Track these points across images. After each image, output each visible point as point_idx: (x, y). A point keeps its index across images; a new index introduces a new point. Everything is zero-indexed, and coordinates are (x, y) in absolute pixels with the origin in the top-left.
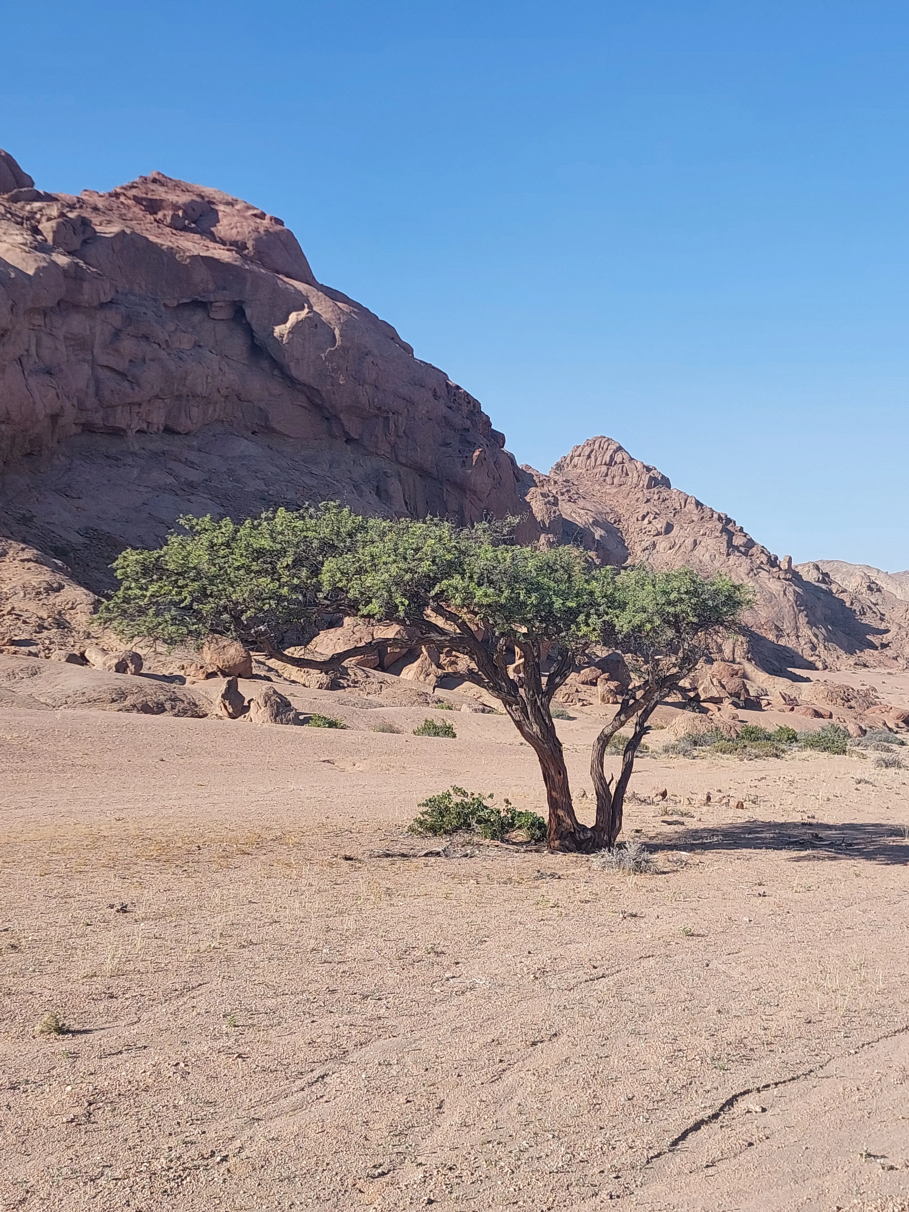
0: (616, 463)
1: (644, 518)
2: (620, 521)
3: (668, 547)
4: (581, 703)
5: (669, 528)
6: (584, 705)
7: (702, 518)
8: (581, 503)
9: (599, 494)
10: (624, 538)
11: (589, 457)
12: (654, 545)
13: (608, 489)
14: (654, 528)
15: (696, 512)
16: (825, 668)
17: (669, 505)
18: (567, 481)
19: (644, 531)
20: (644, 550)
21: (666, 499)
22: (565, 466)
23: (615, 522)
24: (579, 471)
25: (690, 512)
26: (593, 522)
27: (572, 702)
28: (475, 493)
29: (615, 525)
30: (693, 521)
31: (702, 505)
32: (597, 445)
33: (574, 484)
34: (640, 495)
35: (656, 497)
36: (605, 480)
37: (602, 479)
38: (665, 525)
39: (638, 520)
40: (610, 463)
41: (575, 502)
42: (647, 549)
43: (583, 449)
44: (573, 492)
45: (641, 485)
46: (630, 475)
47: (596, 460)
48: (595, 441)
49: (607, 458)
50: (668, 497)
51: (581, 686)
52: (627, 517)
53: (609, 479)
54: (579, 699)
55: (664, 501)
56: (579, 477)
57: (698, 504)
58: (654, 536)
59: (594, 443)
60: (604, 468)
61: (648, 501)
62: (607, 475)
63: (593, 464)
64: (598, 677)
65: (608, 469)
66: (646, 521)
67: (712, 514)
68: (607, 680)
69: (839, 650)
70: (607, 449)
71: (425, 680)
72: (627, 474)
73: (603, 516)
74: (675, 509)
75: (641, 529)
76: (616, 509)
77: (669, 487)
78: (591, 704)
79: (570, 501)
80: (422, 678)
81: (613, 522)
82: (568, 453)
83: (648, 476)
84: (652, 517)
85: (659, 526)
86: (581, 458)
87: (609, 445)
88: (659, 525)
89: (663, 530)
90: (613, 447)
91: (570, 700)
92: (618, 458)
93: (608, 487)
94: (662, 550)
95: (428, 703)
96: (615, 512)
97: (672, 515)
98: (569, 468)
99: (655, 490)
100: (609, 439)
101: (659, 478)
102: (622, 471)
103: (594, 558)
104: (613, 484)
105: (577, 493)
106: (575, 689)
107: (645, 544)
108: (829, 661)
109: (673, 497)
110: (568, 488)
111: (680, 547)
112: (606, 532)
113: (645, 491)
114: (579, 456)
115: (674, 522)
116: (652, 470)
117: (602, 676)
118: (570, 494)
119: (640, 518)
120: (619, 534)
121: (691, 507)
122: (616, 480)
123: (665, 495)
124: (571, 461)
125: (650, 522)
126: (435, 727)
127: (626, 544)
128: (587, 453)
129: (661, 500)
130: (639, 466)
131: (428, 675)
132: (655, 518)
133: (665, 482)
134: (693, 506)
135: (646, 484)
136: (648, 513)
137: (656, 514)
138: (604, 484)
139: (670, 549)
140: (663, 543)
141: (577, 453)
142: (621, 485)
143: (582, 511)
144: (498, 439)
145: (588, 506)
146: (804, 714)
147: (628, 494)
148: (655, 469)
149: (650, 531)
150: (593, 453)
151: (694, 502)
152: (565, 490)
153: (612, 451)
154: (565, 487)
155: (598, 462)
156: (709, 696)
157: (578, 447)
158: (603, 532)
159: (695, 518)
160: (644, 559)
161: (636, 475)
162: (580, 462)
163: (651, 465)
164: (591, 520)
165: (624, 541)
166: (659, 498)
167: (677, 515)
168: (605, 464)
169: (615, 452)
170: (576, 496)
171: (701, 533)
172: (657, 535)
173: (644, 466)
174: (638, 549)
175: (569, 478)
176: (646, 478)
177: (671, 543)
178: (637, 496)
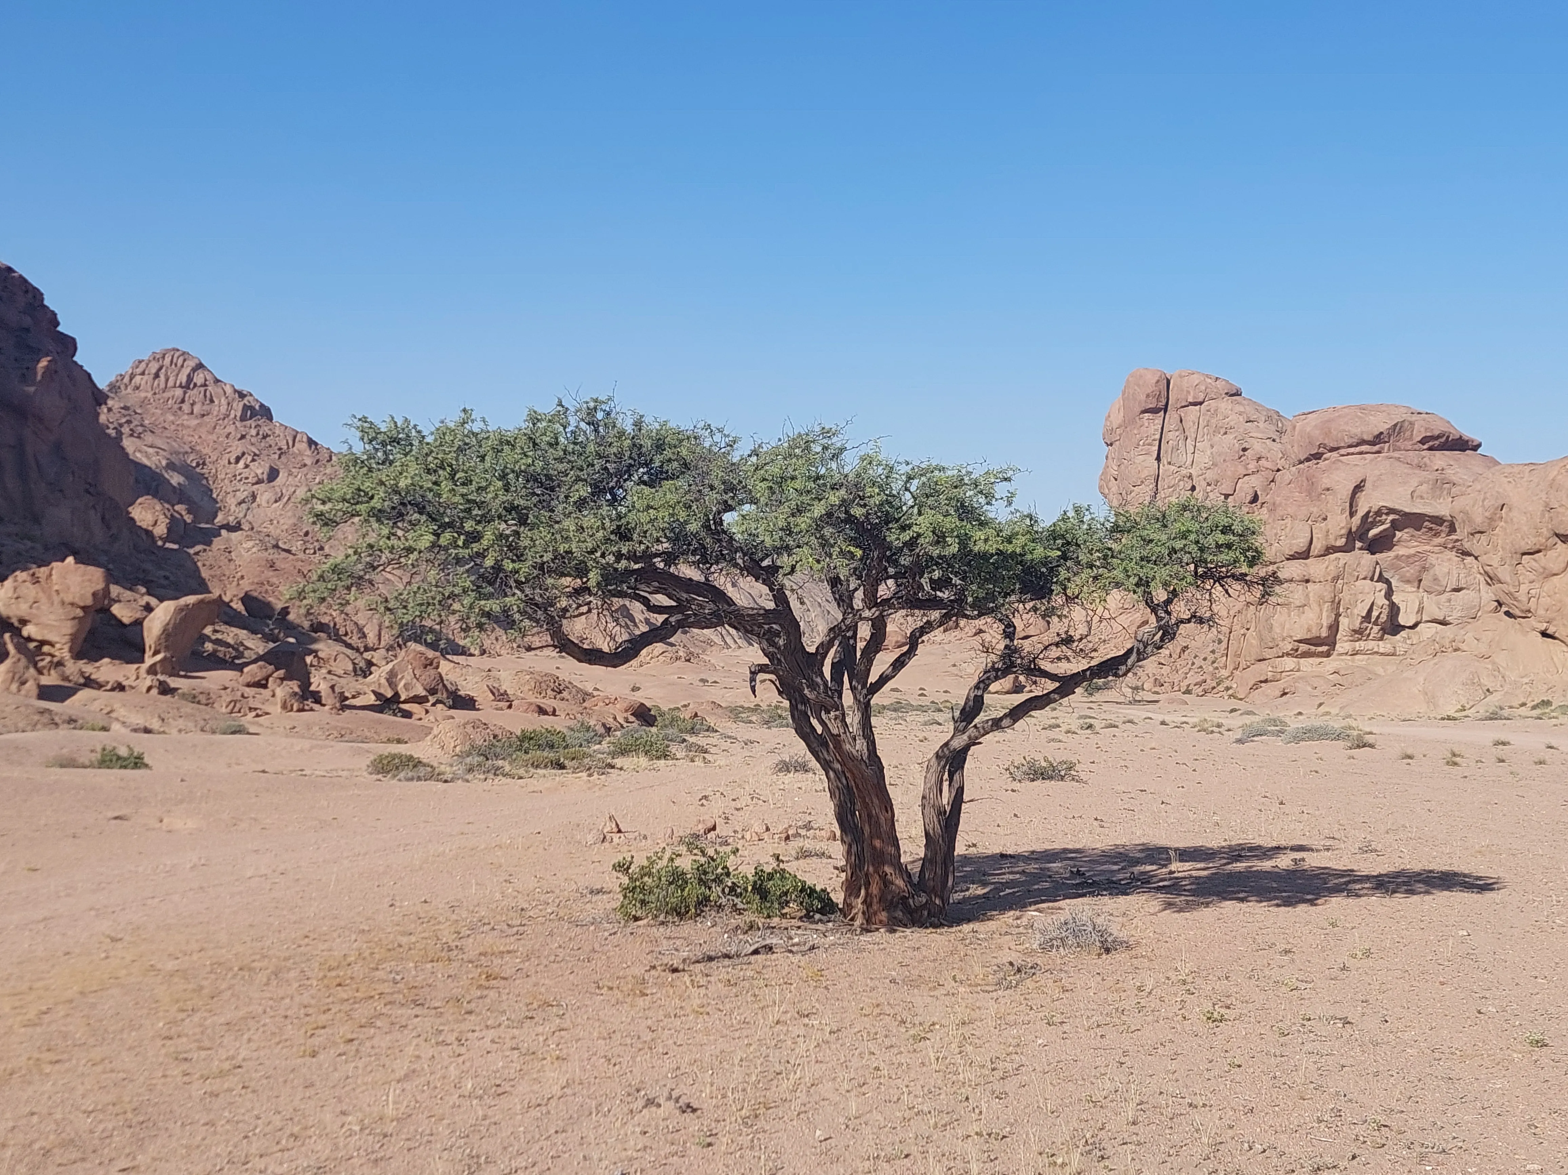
0: (195, 385)
1: (238, 460)
2: (204, 464)
3: (273, 499)
4: (254, 714)
5: (273, 474)
6: (257, 716)
7: (318, 461)
8: (149, 438)
9: (173, 427)
10: (212, 487)
11: (157, 376)
12: (254, 497)
13: (186, 420)
14: (253, 474)
15: (308, 452)
16: (483, 652)
17: (273, 443)
18: (126, 408)
19: (238, 478)
20: (240, 504)
21: (268, 436)
22: (123, 387)
23: (198, 465)
24: (143, 395)
25: (301, 453)
26: (168, 464)
27: (239, 712)
28: (41, 420)
29: (198, 470)
30: (305, 465)
31: (316, 444)
32: (168, 360)
33: (136, 413)
34: (231, 429)
35: (253, 432)
36: (180, 408)
37: (176, 406)
38: (267, 470)
39: (230, 463)
40: (188, 385)
41: (139, 437)
42: (243, 501)
43: (147, 365)
44: (135, 423)
45: (232, 416)
46: (216, 402)
47: (167, 380)
48: (164, 355)
49: (183, 378)
50: (269, 433)
51: (247, 689)
52: (214, 458)
53: (186, 407)
54: (250, 709)
55: (264, 437)
56: (143, 403)
57: (311, 442)
58: (253, 484)
59: (163, 358)
60: (179, 392)
61: (243, 437)
62: (183, 401)
63: (162, 385)
64: (270, 676)
65: (185, 393)
66: (241, 464)
67: (331, 457)
68: (282, 679)
69: (498, 629)
70: (182, 366)
71: (19, 691)
72: (212, 401)
73: (181, 456)
74: (280, 449)
75: (235, 476)
76: (198, 448)
77: (270, 418)
78: (267, 714)
79: (131, 435)
80: (14, 687)
81: (194, 464)
82: (126, 369)
83: (241, 404)
84: (250, 458)
85: (259, 472)
86: (146, 377)
87: (185, 360)
88: (260, 469)
89: (265, 477)
90: (191, 364)
91: (236, 709)
92: (199, 378)
93: (186, 417)
94: (264, 504)
95: (56, 724)
96: (198, 452)
97: (277, 456)
98: (129, 390)
99: (252, 423)
100: (184, 353)
101: (257, 407)
102: (205, 396)
103: (184, 513)
104: (192, 413)
105: (142, 425)
106: (239, 693)
107: (241, 496)
108: (487, 644)
109: (277, 432)
110: (128, 418)
111: (289, 499)
112: (186, 478)
113: (238, 424)
114: (143, 374)
115: (279, 465)
116: (245, 396)
117: (275, 675)
118: (132, 426)
119: (232, 460)
120: (204, 482)
121: (301, 446)
122: (197, 409)
123: (265, 429)
124: (131, 380)
125: (247, 466)
126: (119, 758)
127: (214, 496)
128: (154, 371)
129: (260, 436)
130: (229, 390)
131: (23, 683)
132: (253, 460)
133: (266, 412)
134: (305, 445)
135: (239, 414)
136: (243, 454)
137: (255, 455)
138: (179, 412)
139: (276, 501)
140: (265, 495)
141: (139, 370)
142: (203, 415)
143: (151, 450)
144: (69, 345)
145: (159, 443)
146: (526, 711)
147: (215, 428)
148: (251, 395)
149: (247, 478)
150: (163, 370)
151: (305, 439)
152: (123, 420)
153: (189, 369)
154: (125, 416)
155: (171, 383)
156: (411, 695)
157: (140, 362)
158: (181, 479)
159: (308, 461)
160: (241, 515)
161: (224, 401)
162: (143, 382)
163: (245, 389)
164: (164, 463)
165: (211, 491)
166: (258, 434)
167: (283, 457)
168: (181, 386)
169: (194, 370)
170: (140, 429)
171: (317, 481)
172: (257, 483)
173: (235, 391)
174: (231, 502)
175: (129, 405)
176: (238, 407)
177: (276, 493)
178: (227, 430)
